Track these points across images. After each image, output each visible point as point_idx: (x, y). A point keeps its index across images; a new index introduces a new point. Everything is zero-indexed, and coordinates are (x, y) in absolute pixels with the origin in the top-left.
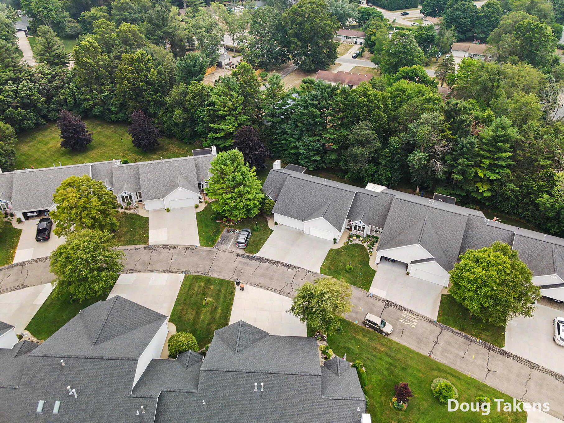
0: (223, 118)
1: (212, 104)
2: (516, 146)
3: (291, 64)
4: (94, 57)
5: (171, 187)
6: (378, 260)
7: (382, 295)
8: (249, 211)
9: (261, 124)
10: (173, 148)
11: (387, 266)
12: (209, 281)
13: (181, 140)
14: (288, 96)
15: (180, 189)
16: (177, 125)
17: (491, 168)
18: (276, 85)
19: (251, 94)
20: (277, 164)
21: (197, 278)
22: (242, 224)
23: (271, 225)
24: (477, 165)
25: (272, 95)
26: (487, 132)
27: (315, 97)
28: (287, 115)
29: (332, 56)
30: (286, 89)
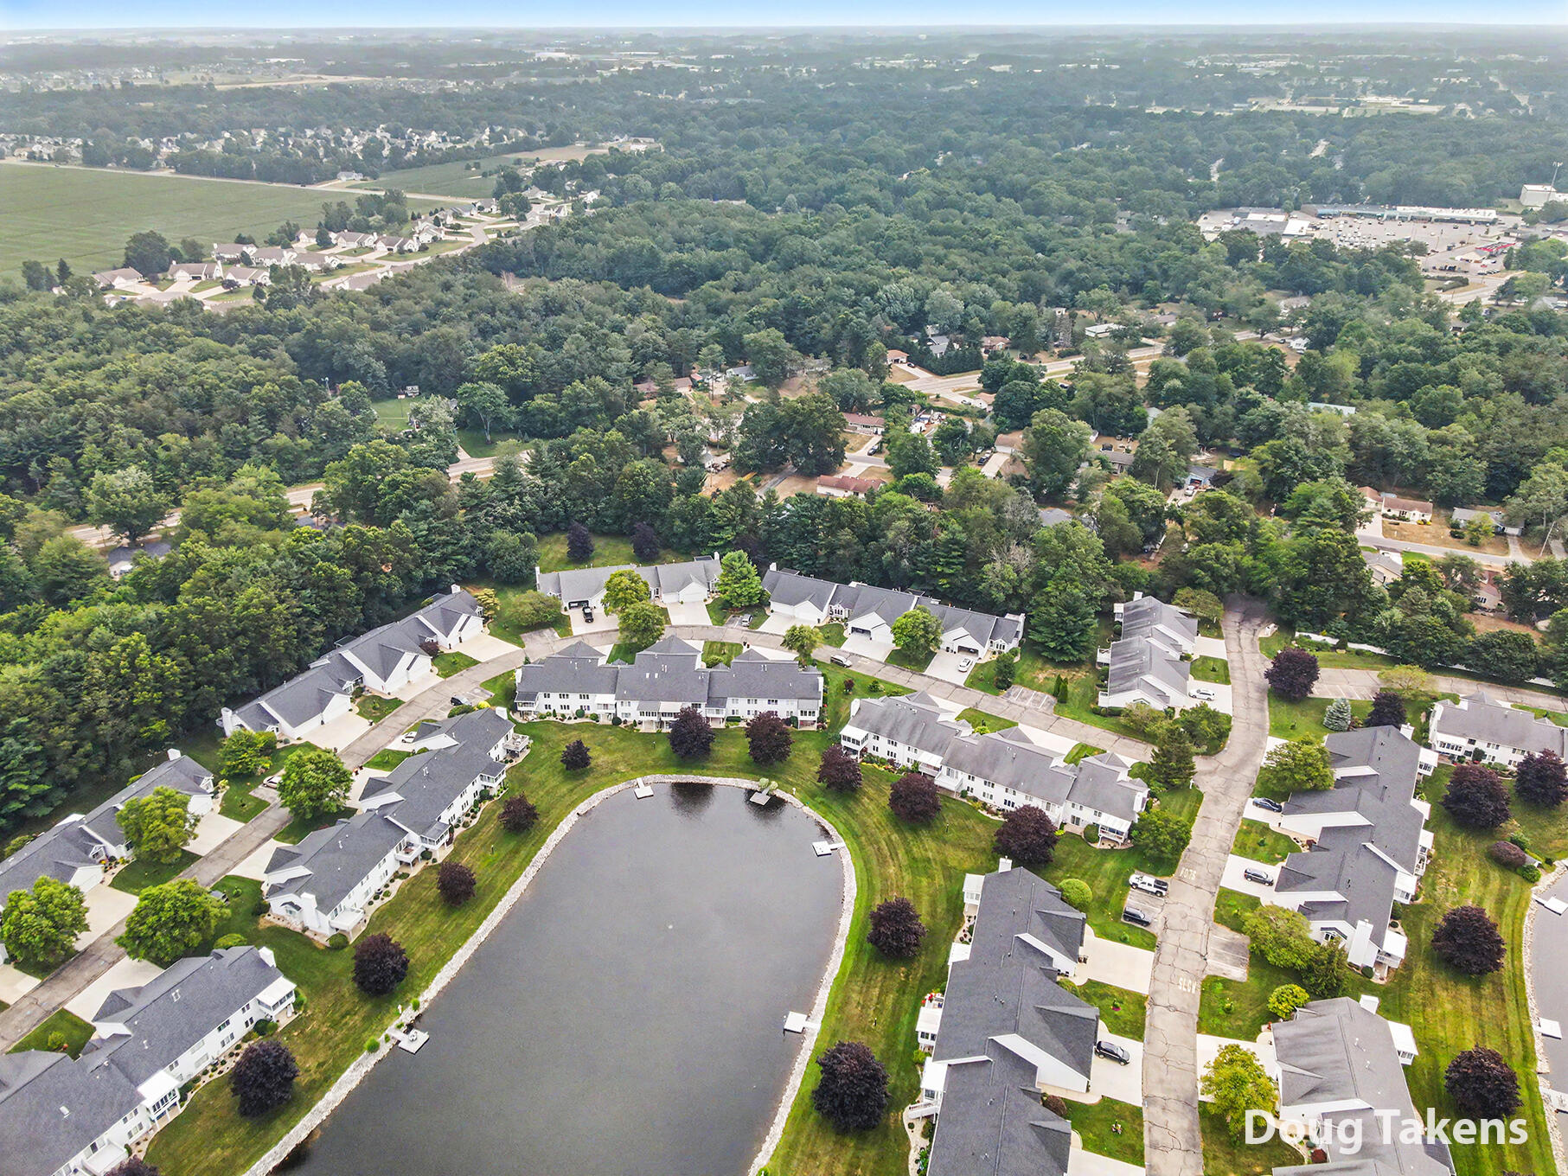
0: (722, 527)
1: (713, 515)
2: (965, 547)
3: (790, 466)
4: (591, 471)
5: (686, 582)
6: (850, 630)
7: (850, 650)
8: (751, 598)
9: (756, 533)
10: (669, 557)
11: (857, 635)
12: (723, 644)
13: (676, 550)
14: (784, 507)
15: (693, 584)
16: (675, 535)
17: (948, 564)
18: (771, 496)
19: (746, 506)
20: (773, 567)
21: (713, 643)
22: (747, 609)
23: (768, 612)
24: (936, 563)
25: (768, 506)
26: (943, 536)
27: (806, 509)
28: (783, 525)
29: (839, 457)
30: (781, 501)
